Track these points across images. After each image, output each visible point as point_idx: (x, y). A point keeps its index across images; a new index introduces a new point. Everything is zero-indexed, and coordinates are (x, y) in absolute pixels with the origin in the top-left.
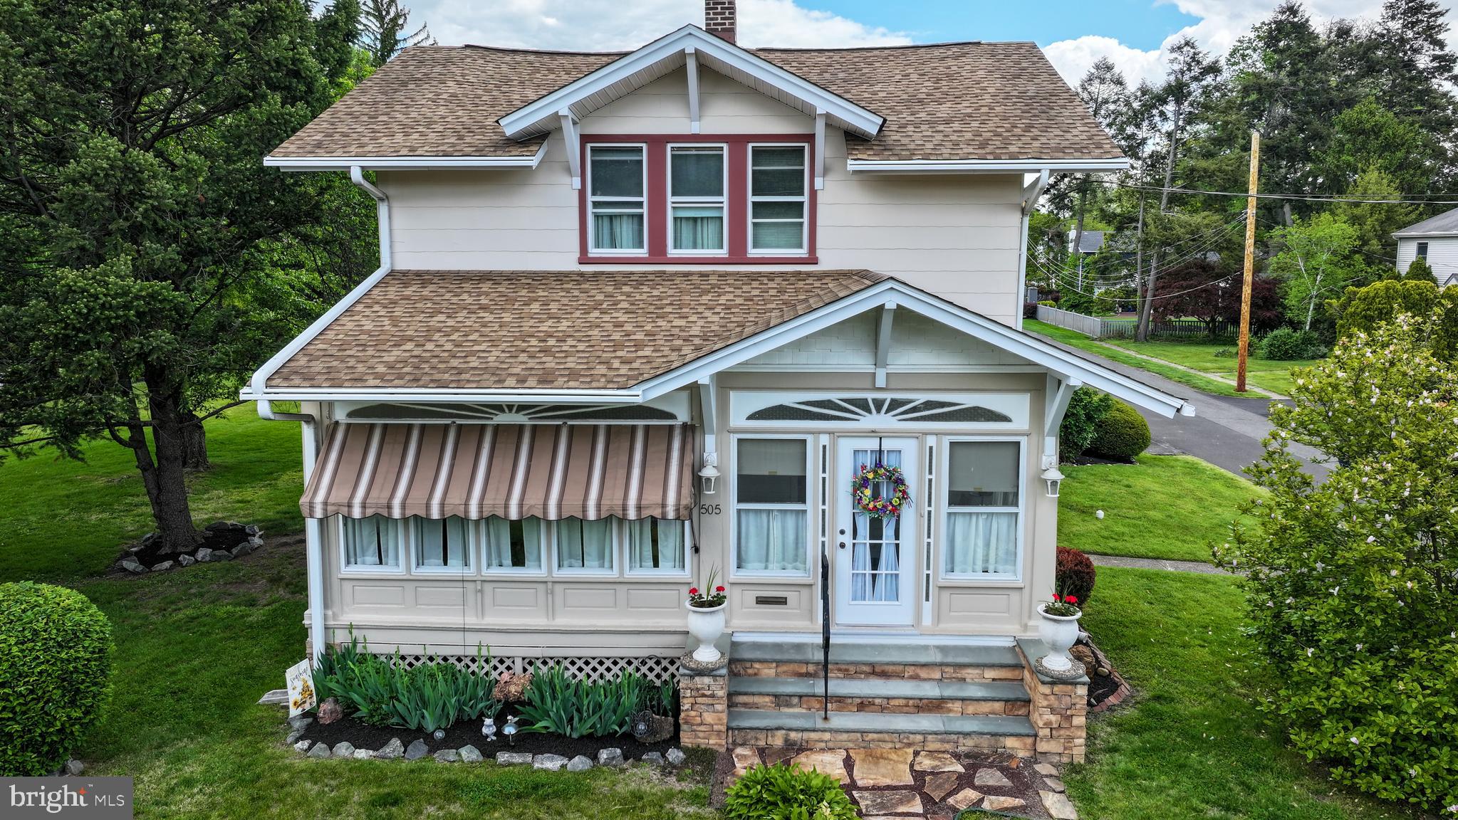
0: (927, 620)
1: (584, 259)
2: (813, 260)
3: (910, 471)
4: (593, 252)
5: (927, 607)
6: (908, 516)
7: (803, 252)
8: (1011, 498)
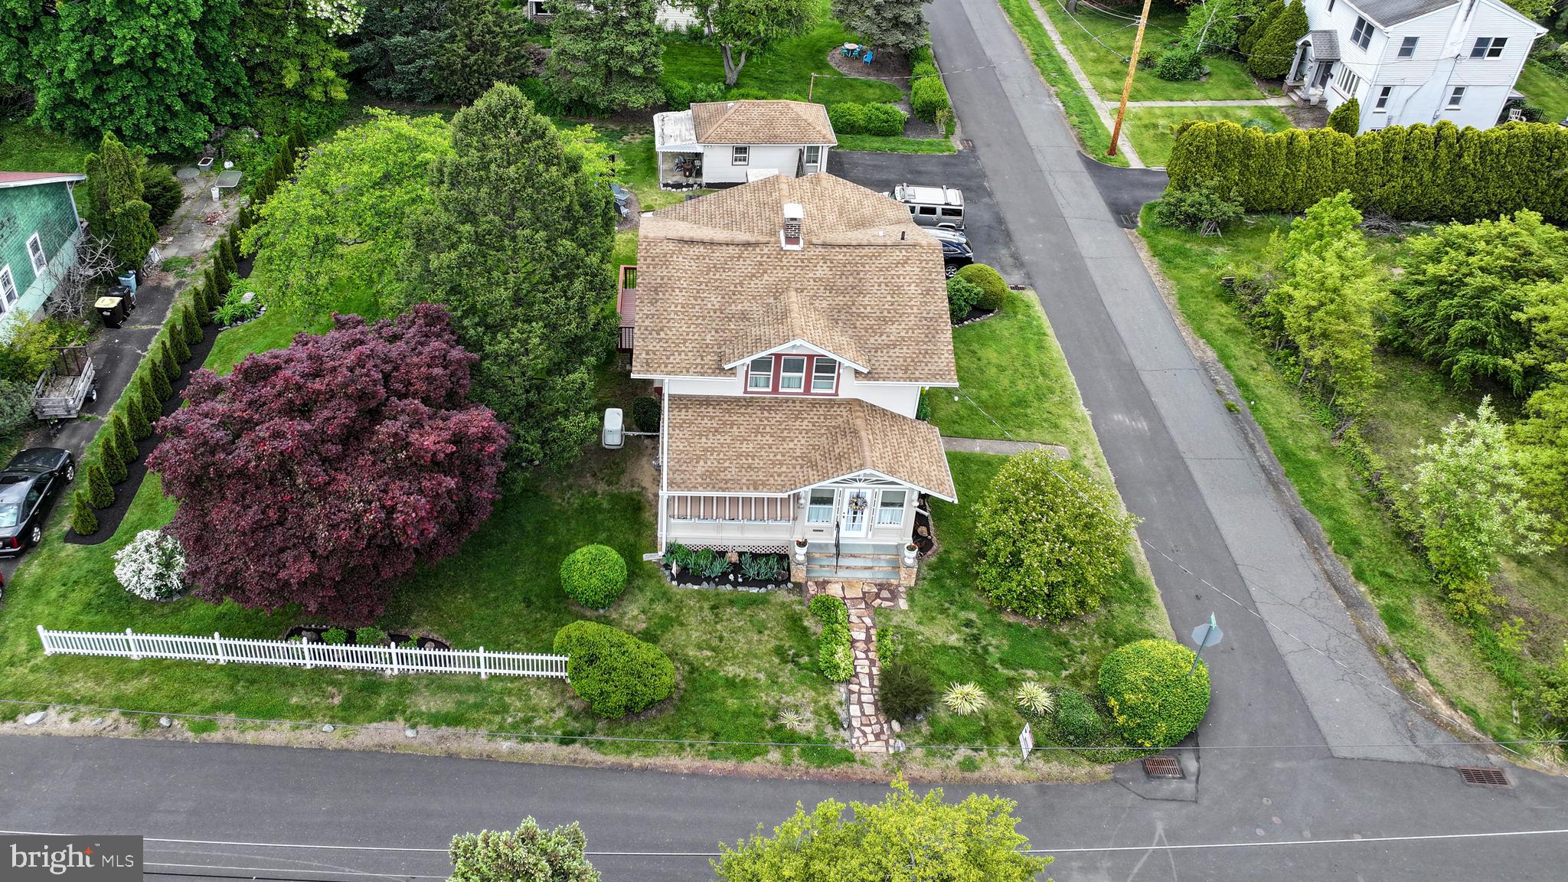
0: (870, 536)
1: (746, 392)
2: (836, 394)
3: (868, 498)
4: (749, 389)
5: (870, 533)
6: (866, 511)
7: (833, 392)
8: (901, 505)
